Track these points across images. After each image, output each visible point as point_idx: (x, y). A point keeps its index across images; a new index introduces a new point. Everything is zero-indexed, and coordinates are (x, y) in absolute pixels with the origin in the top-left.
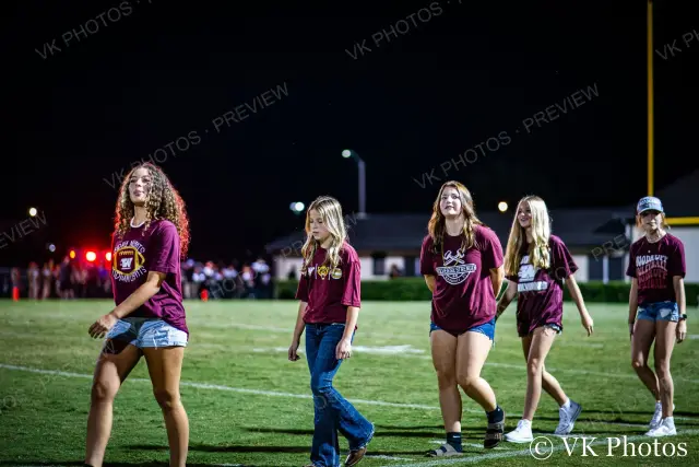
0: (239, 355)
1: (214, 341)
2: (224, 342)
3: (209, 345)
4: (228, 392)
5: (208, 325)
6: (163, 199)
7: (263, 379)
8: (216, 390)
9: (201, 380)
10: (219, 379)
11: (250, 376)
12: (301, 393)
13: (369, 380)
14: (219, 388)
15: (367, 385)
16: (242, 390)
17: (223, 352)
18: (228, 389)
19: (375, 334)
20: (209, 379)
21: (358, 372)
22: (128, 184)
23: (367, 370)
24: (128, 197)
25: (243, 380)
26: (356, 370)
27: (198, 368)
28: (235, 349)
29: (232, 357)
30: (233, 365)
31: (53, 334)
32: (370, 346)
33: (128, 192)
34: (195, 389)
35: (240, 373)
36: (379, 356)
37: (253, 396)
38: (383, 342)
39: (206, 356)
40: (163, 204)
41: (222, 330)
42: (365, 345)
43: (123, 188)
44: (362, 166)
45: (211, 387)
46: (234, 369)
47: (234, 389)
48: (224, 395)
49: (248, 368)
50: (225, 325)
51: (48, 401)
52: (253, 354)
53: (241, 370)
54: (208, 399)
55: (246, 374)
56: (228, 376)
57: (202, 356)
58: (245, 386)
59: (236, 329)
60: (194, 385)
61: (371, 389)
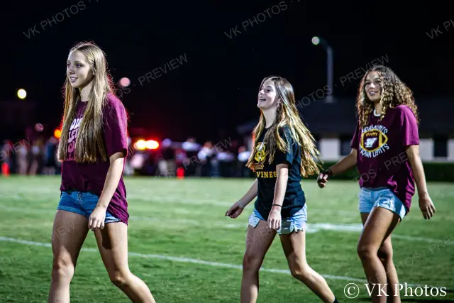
0: (213, 230)
1: (188, 217)
2: (199, 218)
3: (184, 221)
4: (203, 265)
5: (185, 201)
6: (394, 93)
7: (236, 253)
8: (190, 264)
9: (177, 253)
10: (195, 253)
11: (224, 251)
12: (271, 268)
13: (336, 256)
14: (194, 261)
15: (334, 261)
16: (215, 264)
17: (197, 228)
18: (203, 262)
19: (342, 212)
20: (184, 253)
21: (325, 249)
22: (365, 86)
23: (333, 246)
24: (366, 96)
25: (216, 254)
26: (323, 246)
27: (174, 242)
28: (208, 225)
29: (206, 232)
30: (207, 240)
31: (39, 208)
32: (337, 223)
33: (365, 92)
34: (171, 262)
35: (214, 247)
36: (344, 233)
37: (225, 269)
38: (349, 220)
39: (181, 231)
40: (395, 97)
41: (197, 207)
42: (332, 222)
43: (361, 89)
44: (330, 52)
45: (186, 260)
46: (208, 244)
47: (207, 263)
48: (198, 268)
49: (221, 243)
50: (200, 202)
51: (35, 271)
52: (226, 229)
53: (213, 244)
54: (184, 272)
55: (220, 249)
56: (202, 250)
57: (177, 231)
58: (217, 260)
59: (210, 206)
60: (170, 258)
61: (337, 265)
